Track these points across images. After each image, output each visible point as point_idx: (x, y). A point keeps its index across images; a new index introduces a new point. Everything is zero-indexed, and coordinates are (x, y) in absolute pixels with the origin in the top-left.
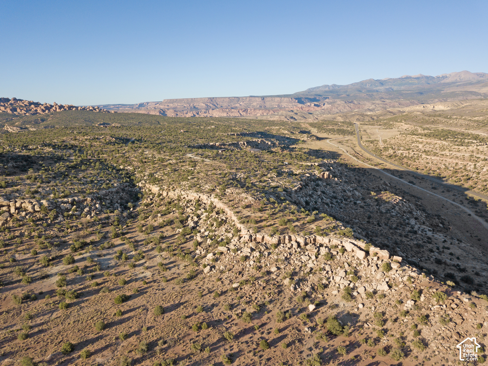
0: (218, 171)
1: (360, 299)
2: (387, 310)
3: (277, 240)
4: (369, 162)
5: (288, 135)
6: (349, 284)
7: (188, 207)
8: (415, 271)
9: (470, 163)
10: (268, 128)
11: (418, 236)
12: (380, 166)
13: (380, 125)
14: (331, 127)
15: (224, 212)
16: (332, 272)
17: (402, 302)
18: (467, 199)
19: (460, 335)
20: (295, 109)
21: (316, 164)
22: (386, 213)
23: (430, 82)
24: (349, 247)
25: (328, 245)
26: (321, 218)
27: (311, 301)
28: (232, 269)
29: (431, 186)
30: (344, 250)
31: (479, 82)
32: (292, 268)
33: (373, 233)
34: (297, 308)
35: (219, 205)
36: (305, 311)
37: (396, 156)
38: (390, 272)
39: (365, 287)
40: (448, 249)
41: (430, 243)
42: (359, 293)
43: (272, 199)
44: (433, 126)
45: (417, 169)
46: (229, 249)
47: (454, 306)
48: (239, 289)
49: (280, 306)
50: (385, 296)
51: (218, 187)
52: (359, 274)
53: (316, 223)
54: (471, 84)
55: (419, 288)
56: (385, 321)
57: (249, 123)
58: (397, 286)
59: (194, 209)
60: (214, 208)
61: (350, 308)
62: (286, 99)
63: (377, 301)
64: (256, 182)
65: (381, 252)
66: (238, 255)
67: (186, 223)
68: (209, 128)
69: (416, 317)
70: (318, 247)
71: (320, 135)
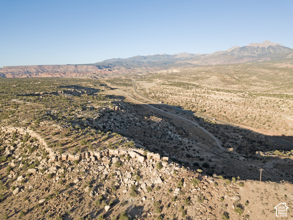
0: (36, 109)
1: (143, 193)
2: (163, 198)
3: (78, 156)
4: (142, 101)
5: (93, 87)
6: (135, 183)
7: (6, 139)
8: (177, 166)
9: (193, 98)
10: (79, 83)
11: (174, 141)
12: (148, 103)
13: (146, 81)
14: (119, 82)
15: (37, 140)
16: (122, 175)
17: (172, 191)
18: (194, 117)
19: (211, 208)
20: (97, 72)
21: (110, 102)
22: (154, 129)
23: (169, 58)
24: (132, 154)
25: (118, 155)
26: (113, 136)
27: (107, 202)
28: (39, 187)
29: (175, 112)
30: (130, 157)
31: (191, 58)
32: (91, 177)
33: (148, 142)
34: (95, 211)
35: (33, 134)
36: (102, 212)
37: (156, 97)
38: (162, 169)
39: (145, 183)
40: (192, 147)
41: (181, 145)
42: (142, 189)
43: (77, 126)
44: (173, 80)
45: (168, 103)
46: (37, 170)
47: (205, 187)
48: (45, 204)
49: (81, 212)
50: (160, 188)
51: (33, 121)
52: (141, 174)
53: (109, 140)
54: (188, 59)
55: (181, 178)
56: (162, 208)
57: (67, 81)
58: (167, 179)
59: (11, 140)
60: (29, 138)
61: (137, 202)
62: (91, 66)
63: (155, 193)
64: (66, 116)
65: (154, 156)
66: (45, 174)
67: (3, 152)
68: (36, 83)
69: (182, 201)
70: (110, 158)
71: (113, 87)
